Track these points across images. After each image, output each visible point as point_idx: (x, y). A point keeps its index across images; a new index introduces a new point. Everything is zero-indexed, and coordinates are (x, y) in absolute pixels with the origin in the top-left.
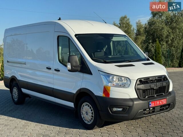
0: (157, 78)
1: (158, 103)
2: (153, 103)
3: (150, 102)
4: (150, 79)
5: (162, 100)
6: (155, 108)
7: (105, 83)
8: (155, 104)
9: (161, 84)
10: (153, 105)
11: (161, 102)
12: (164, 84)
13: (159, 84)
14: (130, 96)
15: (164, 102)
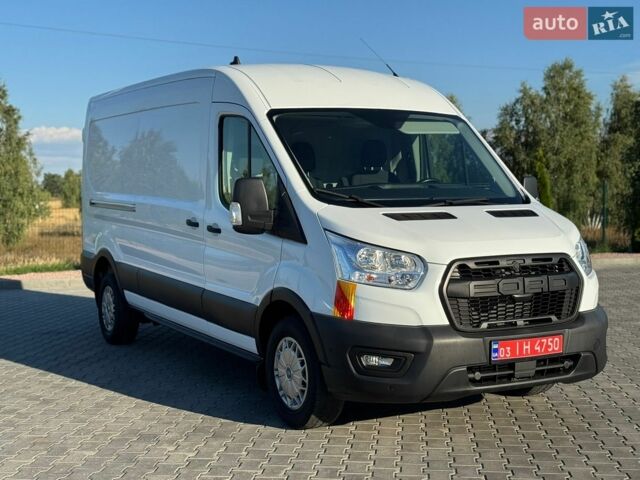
0: (529, 262)
1: (525, 347)
2: (509, 348)
3: (496, 342)
4: (503, 263)
5: (544, 340)
6: (514, 364)
7: (341, 270)
8: (513, 351)
9: (545, 282)
10: (506, 352)
11: (541, 344)
12: (557, 283)
13: (534, 284)
14: (420, 319)
15: (553, 345)
